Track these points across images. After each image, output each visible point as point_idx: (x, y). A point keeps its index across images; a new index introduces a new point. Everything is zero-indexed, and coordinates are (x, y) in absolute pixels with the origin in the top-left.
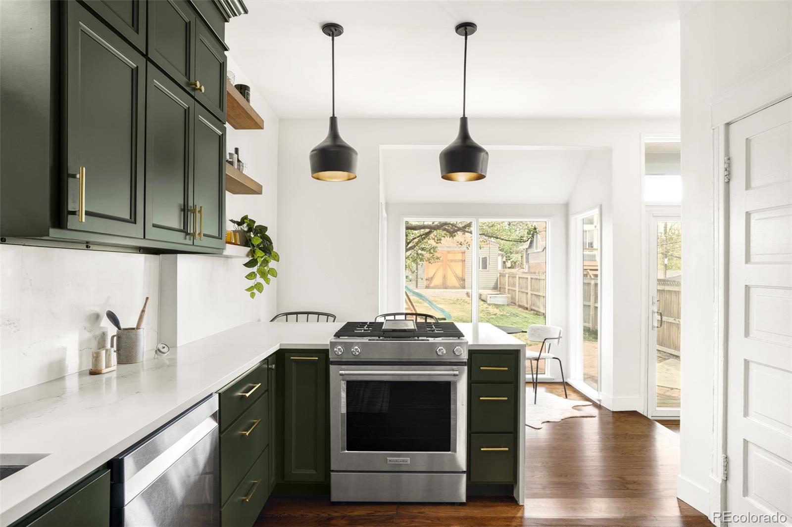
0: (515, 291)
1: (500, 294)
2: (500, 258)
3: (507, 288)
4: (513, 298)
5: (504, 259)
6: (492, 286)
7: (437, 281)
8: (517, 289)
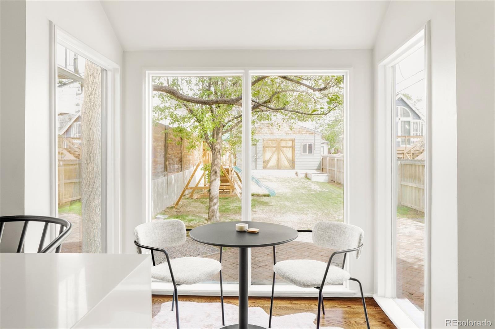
0: (334, 171)
1: (322, 173)
2: (325, 146)
3: (328, 168)
4: (332, 177)
5: (329, 147)
6: (317, 167)
7: (273, 162)
8: (335, 169)
